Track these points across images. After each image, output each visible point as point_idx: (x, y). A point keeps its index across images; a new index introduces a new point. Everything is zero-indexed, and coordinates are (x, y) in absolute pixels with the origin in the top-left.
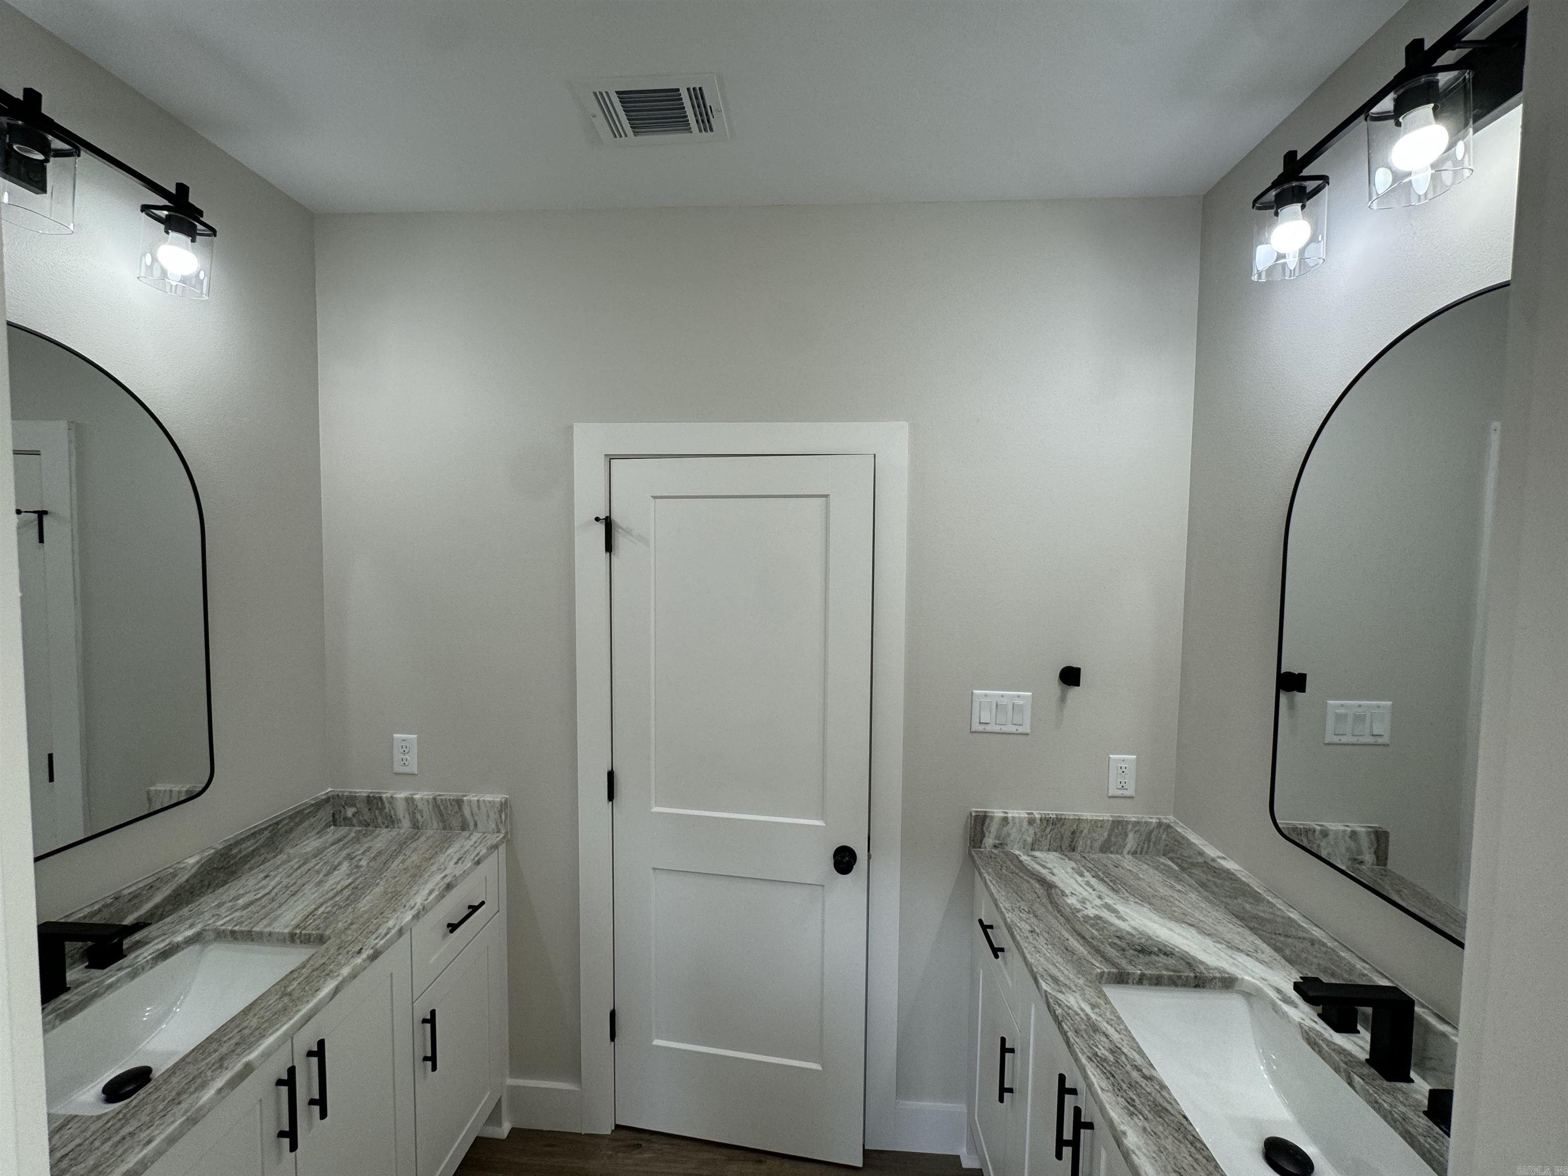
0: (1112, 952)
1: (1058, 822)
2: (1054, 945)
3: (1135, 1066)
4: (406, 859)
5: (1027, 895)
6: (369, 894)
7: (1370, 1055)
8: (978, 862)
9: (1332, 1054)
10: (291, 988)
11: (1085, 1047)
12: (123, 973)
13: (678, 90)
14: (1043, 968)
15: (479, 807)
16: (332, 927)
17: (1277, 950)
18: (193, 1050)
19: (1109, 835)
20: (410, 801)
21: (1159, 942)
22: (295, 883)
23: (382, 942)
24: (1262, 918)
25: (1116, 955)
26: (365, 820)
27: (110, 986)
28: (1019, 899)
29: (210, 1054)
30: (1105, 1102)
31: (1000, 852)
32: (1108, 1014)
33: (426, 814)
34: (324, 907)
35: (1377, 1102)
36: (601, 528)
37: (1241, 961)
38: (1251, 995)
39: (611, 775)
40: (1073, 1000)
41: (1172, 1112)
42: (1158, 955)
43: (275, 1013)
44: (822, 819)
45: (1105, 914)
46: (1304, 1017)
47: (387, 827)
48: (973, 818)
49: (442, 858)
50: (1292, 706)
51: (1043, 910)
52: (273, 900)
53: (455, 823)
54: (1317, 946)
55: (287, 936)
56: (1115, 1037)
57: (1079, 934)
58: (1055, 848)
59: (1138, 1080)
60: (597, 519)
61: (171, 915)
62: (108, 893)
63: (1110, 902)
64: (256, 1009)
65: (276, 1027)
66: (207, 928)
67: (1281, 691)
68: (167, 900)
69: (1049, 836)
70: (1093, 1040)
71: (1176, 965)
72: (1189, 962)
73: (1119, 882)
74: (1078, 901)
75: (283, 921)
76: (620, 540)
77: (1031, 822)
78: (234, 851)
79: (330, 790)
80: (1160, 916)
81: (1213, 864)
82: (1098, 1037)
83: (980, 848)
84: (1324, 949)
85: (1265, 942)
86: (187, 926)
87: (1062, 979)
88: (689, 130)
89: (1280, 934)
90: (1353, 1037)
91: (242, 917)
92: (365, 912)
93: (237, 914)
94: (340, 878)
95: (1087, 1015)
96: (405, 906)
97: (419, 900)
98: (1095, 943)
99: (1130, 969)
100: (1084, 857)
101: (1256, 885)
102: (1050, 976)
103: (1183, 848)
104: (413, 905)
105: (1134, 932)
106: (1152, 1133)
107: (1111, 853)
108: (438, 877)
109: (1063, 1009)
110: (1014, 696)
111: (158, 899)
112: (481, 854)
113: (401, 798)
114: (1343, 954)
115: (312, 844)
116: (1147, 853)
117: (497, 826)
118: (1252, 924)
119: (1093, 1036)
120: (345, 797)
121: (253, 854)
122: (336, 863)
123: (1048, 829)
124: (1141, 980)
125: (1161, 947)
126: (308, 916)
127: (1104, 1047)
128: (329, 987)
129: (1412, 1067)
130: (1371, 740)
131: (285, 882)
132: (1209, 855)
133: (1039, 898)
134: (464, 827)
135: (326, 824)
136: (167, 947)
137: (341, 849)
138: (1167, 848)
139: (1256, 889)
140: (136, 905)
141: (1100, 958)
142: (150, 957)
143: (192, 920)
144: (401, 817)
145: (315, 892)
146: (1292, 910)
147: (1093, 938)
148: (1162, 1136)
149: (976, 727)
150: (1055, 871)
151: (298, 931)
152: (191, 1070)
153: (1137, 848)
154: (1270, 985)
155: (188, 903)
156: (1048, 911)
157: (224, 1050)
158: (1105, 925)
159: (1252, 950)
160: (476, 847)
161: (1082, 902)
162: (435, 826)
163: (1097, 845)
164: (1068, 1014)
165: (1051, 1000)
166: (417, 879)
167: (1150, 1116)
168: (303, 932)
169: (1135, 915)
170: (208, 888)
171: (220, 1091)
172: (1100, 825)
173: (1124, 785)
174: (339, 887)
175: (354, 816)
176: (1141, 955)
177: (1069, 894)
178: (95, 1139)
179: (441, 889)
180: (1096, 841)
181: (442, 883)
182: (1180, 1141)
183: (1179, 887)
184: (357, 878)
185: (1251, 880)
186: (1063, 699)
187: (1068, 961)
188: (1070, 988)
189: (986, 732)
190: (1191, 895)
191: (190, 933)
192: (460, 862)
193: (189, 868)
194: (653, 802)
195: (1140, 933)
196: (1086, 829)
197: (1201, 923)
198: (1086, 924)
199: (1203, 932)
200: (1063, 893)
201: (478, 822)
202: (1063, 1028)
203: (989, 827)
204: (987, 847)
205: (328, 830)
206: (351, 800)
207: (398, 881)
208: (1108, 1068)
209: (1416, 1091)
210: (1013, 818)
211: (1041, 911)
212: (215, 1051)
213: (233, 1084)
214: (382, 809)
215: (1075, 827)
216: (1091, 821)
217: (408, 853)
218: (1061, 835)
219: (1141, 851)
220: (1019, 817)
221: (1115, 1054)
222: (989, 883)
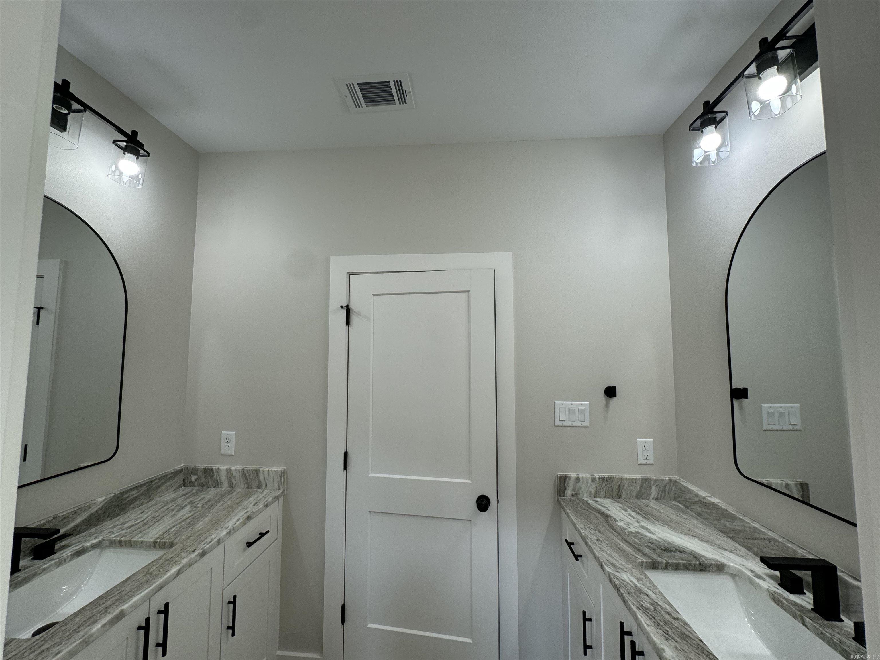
0: (646, 550)
1: (608, 480)
2: (611, 547)
3: (667, 612)
4: (225, 504)
5: (594, 521)
6: (202, 521)
7: (814, 607)
8: (563, 504)
9: (790, 606)
10: (152, 570)
11: (635, 602)
12: (53, 562)
13: (389, 82)
14: (606, 559)
15: (268, 474)
16: (180, 537)
17: (749, 549)
18: (90, 604)
19: (640, 488)
20: (229, 471)
21: (676, 545)
22: (159, 515)
23: (208, 546)
24: (737, 530)
25: (650, 552)
26: (202, 483)
27: (44, 570)
28: (589, 523)
29: (100, 605)
30: (649, 632)
31: (575, 499)
32: (648, 584)
33: (237, 479)
34: (175, 527)
35: (822, 633)
36: (344, 312)
37: (726, 554)
38: (735, 575)
39: (346, 454)
40: (625, 576)
41: (693, 638)
42: (675, 552)
43: (141, 583)
44: (470, 479)
45: (642, 531)
46: (769, 585)
47: (214, 487)
48: (559, 478)
49: (246, 503)
50: (741, 408)
51: (604, 528)
52: (145, 524)
53: (254, 484)
54: (772, 542)
55: (152, 544)
56: (653, 596)
57: (626, 541)
58: (609, 496)
59: (669, 620)
60: (342, 307)
61: (85, 532)
62: (49, 516)
63: (643, 524)
64: (130, 581)
65: (142, 590)
66: (105, 539)
67: (734, 399)
68: (83, 522)
69: (604, 489)
70: (640, 598)
71: (687, 558)
72: (695, 556)
73: (649, 514)
74: (625, 524)
75: (150, 535)
76: (354, 319)
77: (593, 480)
78: (125, 496)
79: (183, 465)
80: (675, 532)
81: (705, 501)
82: (642, 596)
83: (564, 496)
84: (777, 544)
85: (741, 545)
86: (94, 537)
87: (618, 565)
88: (394, 104)
89: (749, 539)
90: (802, 596)
91: (126, 533)
92: (199, 530)
93: (124, 532)
94: (186, 513)
95: (634, 584)
96: (222, 527)
97: (230, 524)
98: (637, 546)
99: (659, 560)
100: (627, 502)
101: (731, 510)
102: (610, 563)
103: (686, 494)
104: (227, 527)
105: (660, 540)
106: (681, 650)
107: (643, 499)
108: (242, 513)
109: (620, 581)
110: (579, 404)
111: (78, 520)
112: (268, 501)
113: (223, 469)
114: (789, 545)
115: (170, 496)
116: (664, 498)
117: (279, 486)
118: (732, 535)
119: (639, 596)
120: (192, 469)
121: (135, 499)
122: (183, 505)
123: (604, 485)
124: (666, 567)
125: (677, 548)
126: (165, 532)
127: (646, 602)
128: (175, 569)
129: (841, 613)
130: (791, 427)
131: (153, 515)
132: (701, 496)
133: (601, 522)
134: (259, 487)
135: (179, 486)
136: (80, 549)
137: (187, 498)
138: (676, 495)
139: (732, 512)
140: (65, 524)
141: (640, 554)
142: (70, 554)
143: (96, 534)
144: (223, 481)
145: (170, 520)
146: (755, 522)
147: (635, 544)
148: (688, 652)
149: (558, 423)
150: (609, 508)
151: (159, 540)
152: (88, 614)
153: (658, 496)
154: (746, 568)
155: (95, 525)
156: (607, 529)
157: (109, 603)
158: (642, 537)
159: (733, 550)
160: (266, 497)
161: (627, 525)
162: (243, 486)
163: (634, 494)
164: (623, 584)
165: (612, 577)
166: (230, 513)
167: (679, 640)
168: (162, 541)
169: (660, 531)
170: (108, 517)
171: (104, 626)
172: (634, 481)
173: (647, 457)
174: (184, 517)
175: (196, 480)
176: (665, 552)
177: (619, 520)
178: (26, 652)
179: (244, 519)
180: (633, 491)
181: (245, 515)
182: (699, 655)
183: (685, 517)
184: (195, 513)
185: (728, 508)
186: (607, 406)
187: (620, 556)
188: (623, 570)
189: (563, 426)
190: (693, 520)
191: (95, 541)
192: (256, 505)
193: (98, 504)
194: (370, 472)
195: (664, 541)
196: (626, 483)
197: (700, 535)
198: (630, 536)
199: (702, 540)
200: (615, 520)
201: (268, 483)
202: (620, 591)
203: (568, 483)
204: (568, 496)
205: (180, 489)
206: (195, 471)
207: (219, 514)
208: (650, 613)
209: (845, 626)
210: (582, 477)
211: (602, 529)
212: (104, 603)
213: (113, 622)
214: (212, 477)
215: (619, 483)
216: (629, 479)
217: (226, 500)
218: (612, 488)
219: (661, 498)
220: (586, 477)
221: (654, 606)
222: (570, 515)
